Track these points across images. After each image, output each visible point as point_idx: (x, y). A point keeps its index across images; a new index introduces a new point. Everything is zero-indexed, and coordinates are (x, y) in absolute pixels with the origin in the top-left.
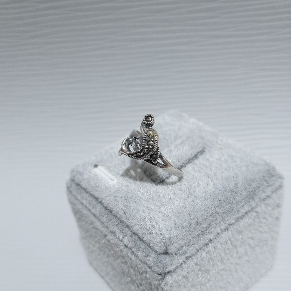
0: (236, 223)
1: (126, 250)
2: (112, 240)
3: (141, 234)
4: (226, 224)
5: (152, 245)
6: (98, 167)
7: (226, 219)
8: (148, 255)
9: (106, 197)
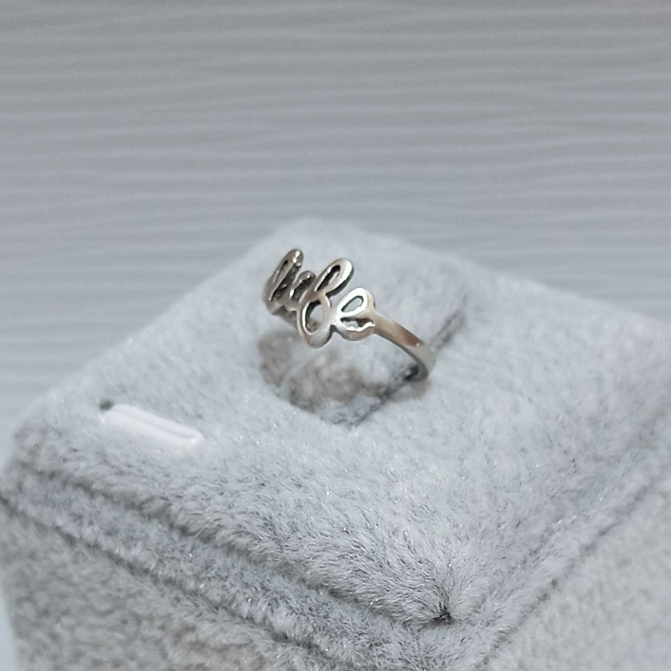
2: (214, 636)
6: (116, 408)
9: (184, 488)
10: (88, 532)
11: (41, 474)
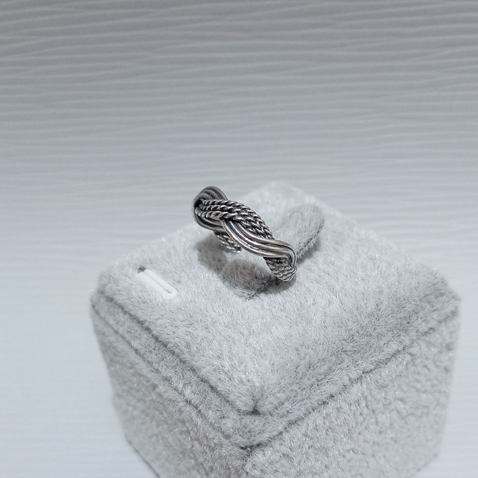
0: (376, 370)
1: (188, 408)
2: (164, 392)
3: (213, 380)
4: (358, 371)
5: (231, 398)
6: (146, 271)
7: (359, 362)
8: (225, 415)
9: (157, 319)
10: (121, 330)
11: (107, 297)
